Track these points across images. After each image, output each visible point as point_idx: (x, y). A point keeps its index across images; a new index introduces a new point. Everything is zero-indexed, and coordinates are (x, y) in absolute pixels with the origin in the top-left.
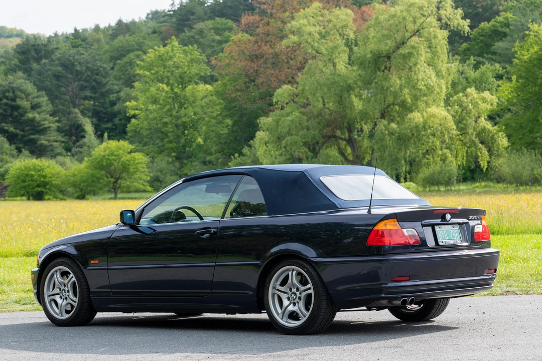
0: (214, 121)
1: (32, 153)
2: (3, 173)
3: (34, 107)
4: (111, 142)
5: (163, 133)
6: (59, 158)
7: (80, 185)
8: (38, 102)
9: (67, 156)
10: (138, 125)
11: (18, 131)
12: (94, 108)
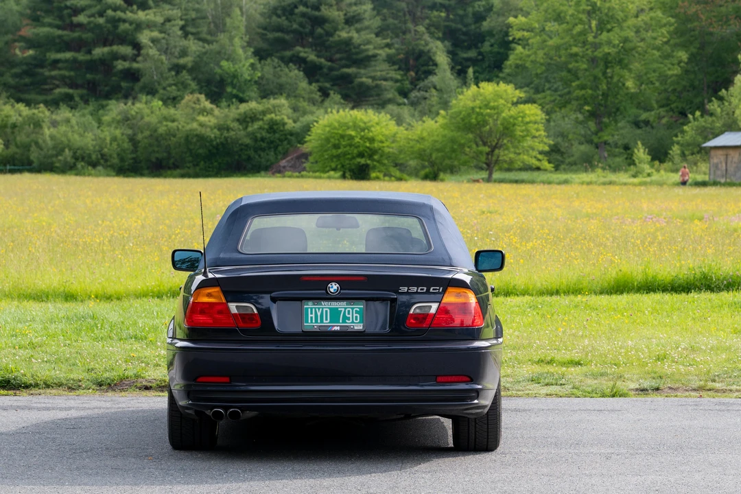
0: (657, 53)
1: (346, 97)
2: (299, 131)
3: (351, 21)
4: (483, 85)
5: (569, 71)
6: (390, 107)
7: (431, 155)
8: (355, 14)
9: (405, 104)
10: (529, 56)
12: (447, 23)
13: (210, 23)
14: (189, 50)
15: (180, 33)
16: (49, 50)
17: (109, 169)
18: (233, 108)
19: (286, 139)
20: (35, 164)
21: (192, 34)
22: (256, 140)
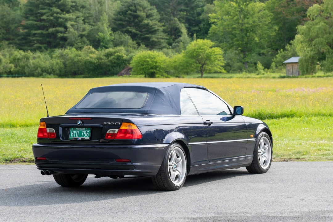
0: (266, 27)
1: (147, 46)
2: (128, 59)
3: (148, 16)
4: (199, 40)
5: (232, 34)
6: (165, 50)
7: (179, 68)
8: (150, 13)
9: (170, 48)
10: (217, 29)
11: (138, 32)
12: (186, 17)
13: (94, 18)
14: (86, 29)
15: (82, 22)
16: (32, 30)
17: (55, 75)
18: (103, 51)
19: (124, 62)
20: (27, 74)
21: (87, 22)
22: (112, 63)
